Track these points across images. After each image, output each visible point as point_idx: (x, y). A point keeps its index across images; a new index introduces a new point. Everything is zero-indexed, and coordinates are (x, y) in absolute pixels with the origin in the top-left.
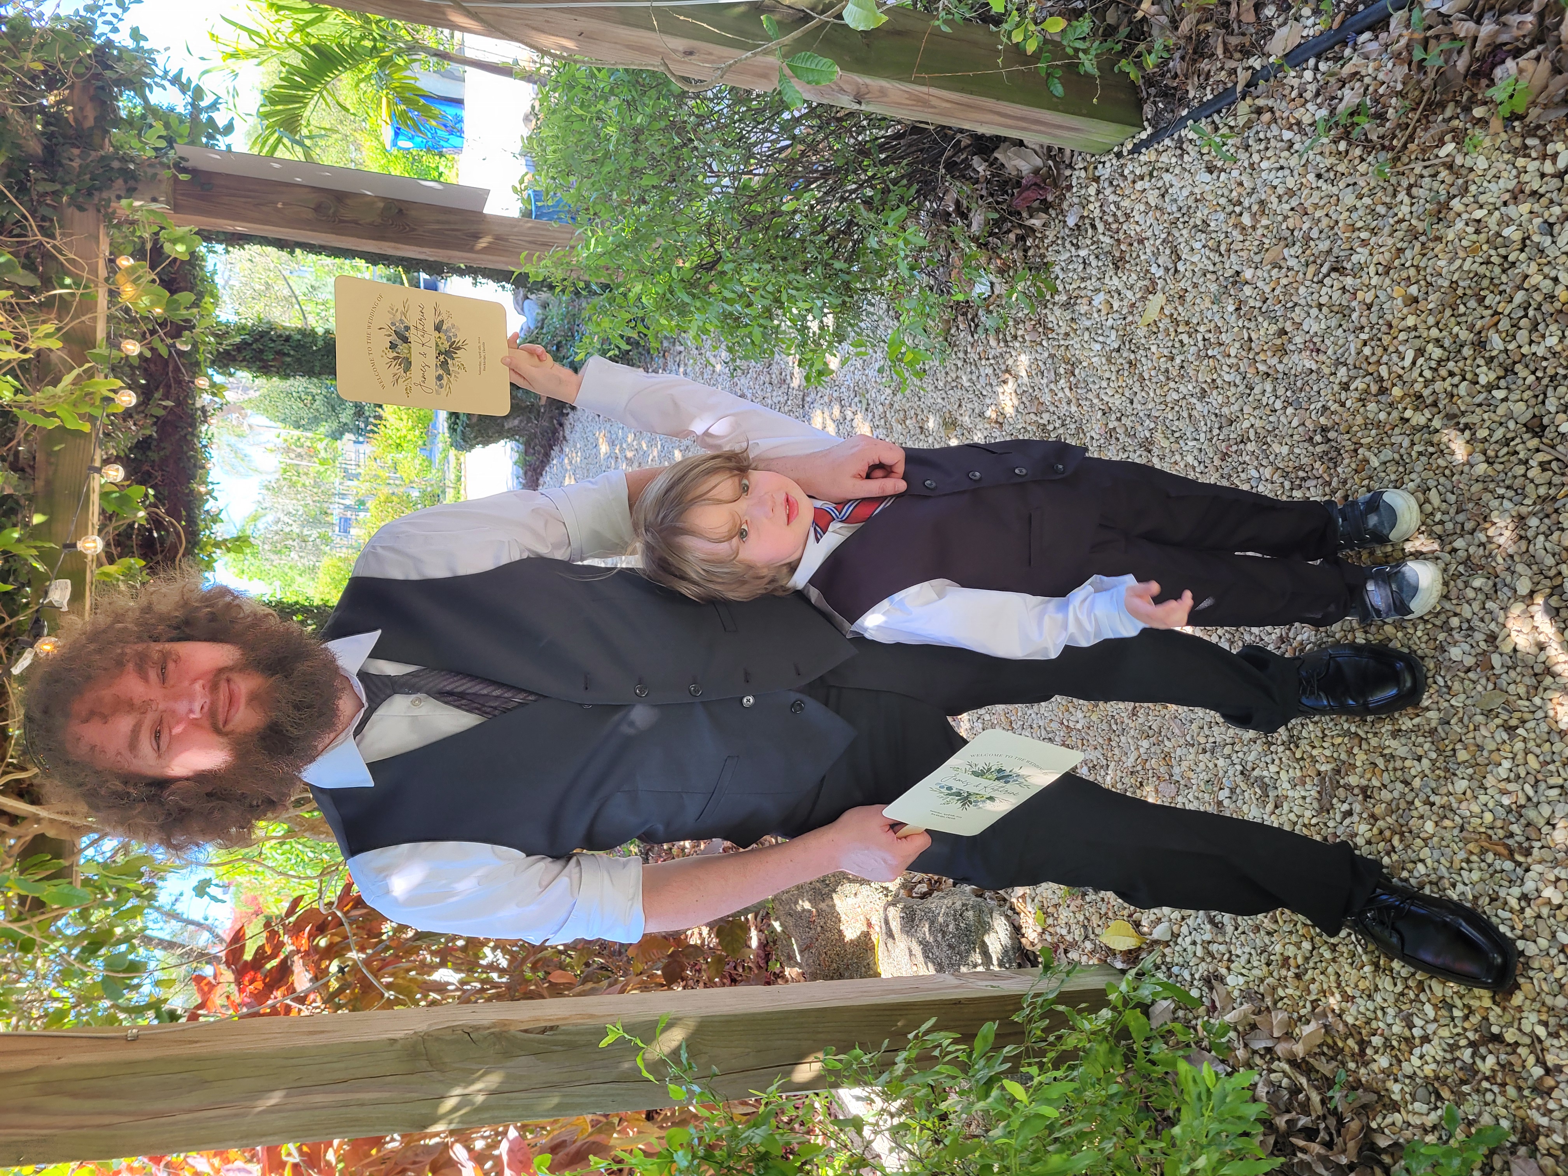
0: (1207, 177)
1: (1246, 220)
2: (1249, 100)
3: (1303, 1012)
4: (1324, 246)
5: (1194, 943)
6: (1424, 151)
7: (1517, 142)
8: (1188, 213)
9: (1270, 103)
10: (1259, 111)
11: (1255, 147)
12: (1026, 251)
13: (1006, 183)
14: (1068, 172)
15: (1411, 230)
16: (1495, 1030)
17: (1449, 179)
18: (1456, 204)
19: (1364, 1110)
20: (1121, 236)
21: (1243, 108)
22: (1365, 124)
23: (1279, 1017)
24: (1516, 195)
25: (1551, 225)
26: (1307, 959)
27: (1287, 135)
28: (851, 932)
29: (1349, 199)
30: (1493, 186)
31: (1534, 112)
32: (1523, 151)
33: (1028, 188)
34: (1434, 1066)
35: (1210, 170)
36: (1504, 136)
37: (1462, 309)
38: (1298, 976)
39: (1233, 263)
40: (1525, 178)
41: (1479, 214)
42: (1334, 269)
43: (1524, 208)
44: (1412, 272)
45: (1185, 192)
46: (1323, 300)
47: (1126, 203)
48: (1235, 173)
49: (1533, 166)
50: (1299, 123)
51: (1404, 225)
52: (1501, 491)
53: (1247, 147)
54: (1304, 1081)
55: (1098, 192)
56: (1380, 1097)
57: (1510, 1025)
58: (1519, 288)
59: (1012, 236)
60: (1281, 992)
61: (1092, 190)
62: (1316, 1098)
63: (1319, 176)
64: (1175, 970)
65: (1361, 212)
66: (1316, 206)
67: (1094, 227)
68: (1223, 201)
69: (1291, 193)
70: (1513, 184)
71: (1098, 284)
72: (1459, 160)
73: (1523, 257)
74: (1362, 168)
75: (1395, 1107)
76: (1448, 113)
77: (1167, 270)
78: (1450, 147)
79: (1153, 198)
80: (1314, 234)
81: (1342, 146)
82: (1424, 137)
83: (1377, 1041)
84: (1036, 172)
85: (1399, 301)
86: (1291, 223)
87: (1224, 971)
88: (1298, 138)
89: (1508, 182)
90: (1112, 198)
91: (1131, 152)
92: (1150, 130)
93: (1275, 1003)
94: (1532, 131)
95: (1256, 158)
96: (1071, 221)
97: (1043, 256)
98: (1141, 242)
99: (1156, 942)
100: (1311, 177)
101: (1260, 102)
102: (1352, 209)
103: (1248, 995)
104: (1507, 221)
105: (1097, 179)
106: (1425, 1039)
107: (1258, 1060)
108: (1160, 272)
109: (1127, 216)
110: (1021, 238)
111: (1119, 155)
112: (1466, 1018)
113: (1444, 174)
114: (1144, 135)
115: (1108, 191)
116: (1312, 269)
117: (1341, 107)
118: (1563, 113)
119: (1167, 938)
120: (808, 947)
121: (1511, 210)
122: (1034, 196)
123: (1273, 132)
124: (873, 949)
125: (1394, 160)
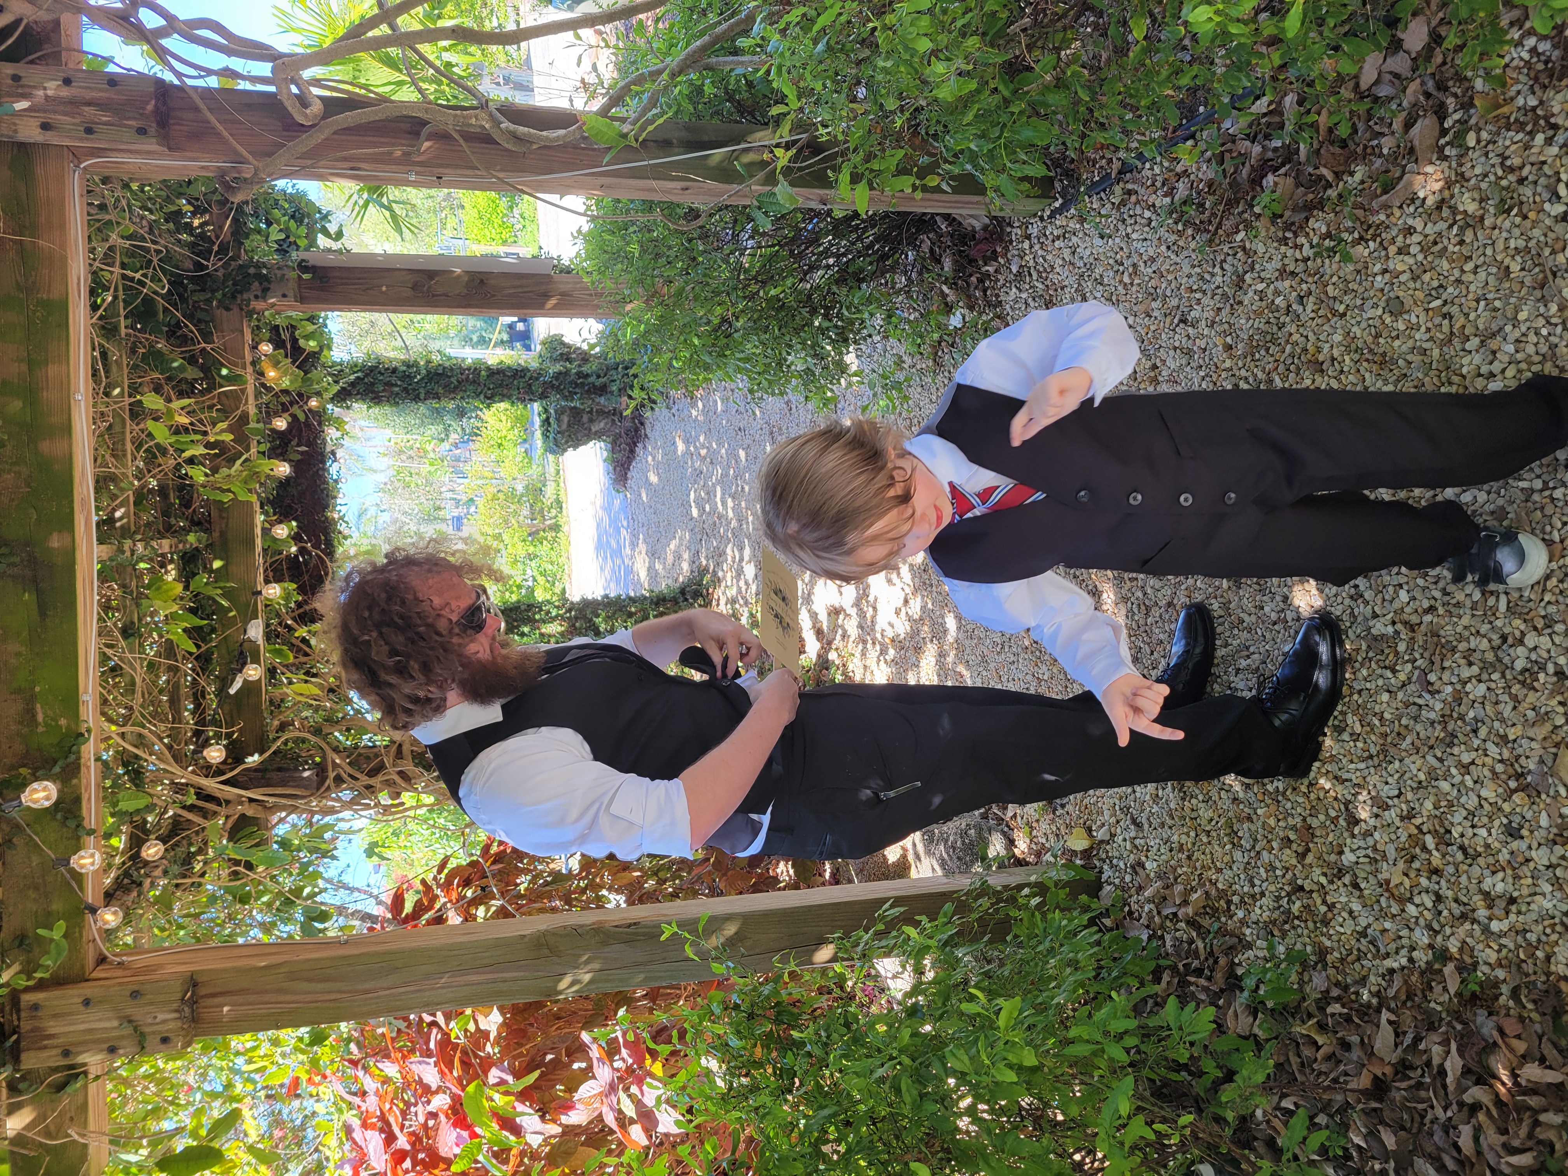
0: (1099, 242)
1: (1126, 280)
2: (1121, 184)
3: (1194, 884)
4: (1174, 302)
5: (1125, 840)
6: (1228, 235)
7: (1280, 234)
8: (1090, 268)
9: (1135, 187)
10: (1129, 193)
11: (1130, 221)
12: (985, 291)
13: (965, 236)
14: (1009, 229)
15: (1224, 295)
16: (1299, 882)
17: (1243, 259)
18: (1247, 277)
19: (1231, 950)
20: (1048, 283)
21: (1118, 189)
22: (1192, 211)
23: (1178, 889)
24: (1283, 273)
25: (1302, 298)
26: (1194, 844)
27: (1147, 214)
28: (892, 856)
29: (1187, 269)
30: (1268, 265)
31: (1287, 214)
32: (1284, 241)
33: (980, 242)
34: (1268, 913)
35: (1102, 237)
36: (1273, 229)
37: (1257, 356)
38: (1189, 857)
40: (1286, 261)
41: (1260, 287)
42: (1181, 321)
43: (1287, 283)
44: (1226, 326)
45: (1087, 252)
46: (1177, 344)
47: (1049, 257)
48: (1117, 240)
49: (1290, 253)
50: (1154, 205)
51: (1219, 291)
53: (1124, 221)
54: (1194, 934)
55: (1031, 247)
56: (1240, 940)
57: (1306, 877)
58: (1287, 342)
59: (973, 279)
60: (1179, 871)
61: (1026, 245)
62: (1200, 945)
63: (1168, 248)
64: (1115, 861)
65: (1194, 279)
66: (1168, 271)
67: (1030, 275)
68: (1111, 261)
69: (1153, 260)
70: (1279, 265)
72: (1248, 245)
73: (1288, 319)
74: (1193, 245)
75: (1249, 946)
76: (1240, 209)
78: (1242, 235)
79: (1066, 253)
80: (1168, 293)
81: (1180, 227)
82: (1227, 224)
83: (1236, 899)
84: (985, 228)
85: (1220, 348)
86: (1153, 283)
87: (1144, 859)
88: (1154, 217)
89: (1276, 264)
90: (1040, 252)
91: (1050, 217)
92: (1060, 201)
93: (1176, 879)
94: (1288, 227)
95: (1129, 230)
96: (1014, 269)
97: (997, 296)
98: (1062, 288)
99: (1102, 842)
100: (1163, 248)
101: (1130, 186)
102: (1189, 276)
103: (1161, 875)
104: (1277, 293)
105: (1028, 237)
106: (1263, 894)
107: (1168, 923)
109: (1052, 267)
110: (981, 281)
111: (1042, 219)
113: (1240, 255)
114: (1057, 204)
115: (1037, 247)
116: (1168, 320)
117: (1177, 198)
118: (1303, 215)
119: (1107, 838)
120: (862, 871)
121: (1279, 285)
122: (986, 248)
123: (1138, 211)
124: (909, 867)
125: (1211, 241)
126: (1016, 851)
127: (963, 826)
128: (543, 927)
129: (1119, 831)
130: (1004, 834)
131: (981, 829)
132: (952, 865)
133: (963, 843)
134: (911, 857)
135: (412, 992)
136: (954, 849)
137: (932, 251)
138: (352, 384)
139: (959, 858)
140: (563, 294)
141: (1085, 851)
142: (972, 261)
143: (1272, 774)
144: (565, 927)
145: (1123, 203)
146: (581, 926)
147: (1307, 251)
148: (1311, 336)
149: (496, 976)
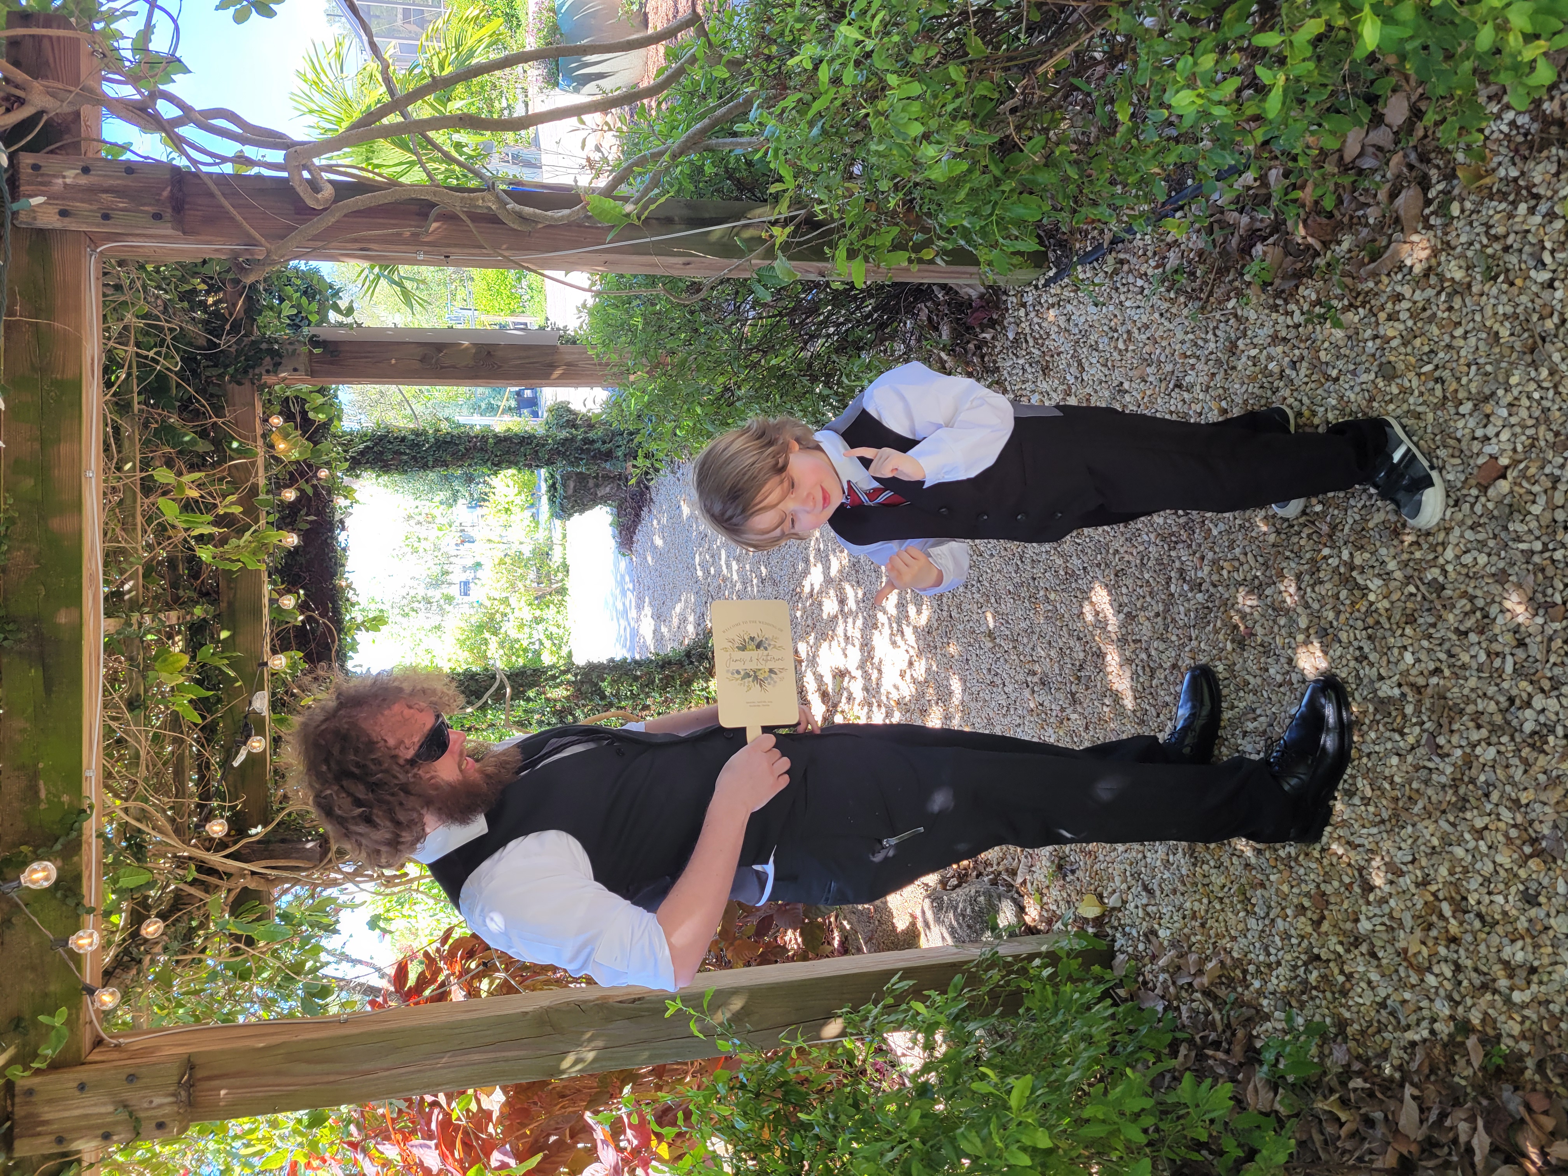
0: (1093, 309)
1: (1121, 346)
2: (1114, 254)
3: (1208, 952)
4: (1169, 368)
5: (1137, 907)
6: (1220, 303)
7: (1271, 301)
8: (1085, 335)
9: (1127, 256)
10: (1122, 262)
11: (1123, 289)
12: (982, 357)
13: (962, 304)
14: (1004, 298)
15: (1218, 361)
16: (1316, 951)
17: (1235, 325)
18: (1240, 343)
19: (1248, 1022)
20: (1044, 349)
21: (1110, 259)
22: (1183, 280)
23: (1193, 958)
24: (1275, 339)
25: (1294, 363)
26: (1207, 911)
27: (1140, 283)
28: (901, 924)
29: (1180, 336)
30: (1260, 332)
31: (1277, 281)
32: (1275, 308)
33: (977, 310)
34: (1285, 983)
35: (1096, 305)
36: (1263, 297)
38: (1203, 925)
39: (1117, 376)
40: (1278, 327)
41: (1253, 352)
42: (1176, 386)
43: (1280, 349)
44: (1221, 391)
45: (1083, 319)
46: (1173, 408)
47: (1044, 325)
48: (1111, 308)
49: (1281, 319)
50: (1146, 274)
51: (1213, 357)
52: (1288, 553)
53: (1117, 289)
54: (1211, 1005)
55: (1027, 314)
56: (1258, 1012)
57: (1323, 946)
59: (971, 346)
60: (1193, 939)
61: (1022, 312)
62: (1217, 1016)
63: (1161, 315)
64: (1127, 929)
65: (1188, 345)
66: (1162, 337)
67: (1027, 342)
68: (1106, 328)
69: (1146, 327)
70: (1272, 331)
71: (1033, 387)
72: (1239, 313)
73: (1282, 384)
74: (1185, 312)
75: (1267, 1017)
76: (1231, 277)
77: (1076, 378)
78: (1233, 302)
79: (1061, 321)
80: (1163, 359)
81: (1172, 295)
82: (1219, 292)
83: (1251, 968)
84: (981, 297)
85: (1215, 413)
86: (1147, 349)
87: (1156, 926)
88: (1146, 285)
89: (1268, 330)
90: (1036, 320)
91: (1044, 286)
92: (1054, 270)
93: (1190, 948)
94: (1278, 294)
95: (1123, 298)
96: (1011, 336)
97: (995, 362)
98: (1059, 354)
99: (1113, 909)
100: (1157, 315)
101: (1122, 256)
102: (1183, 342)
103: (1174, 944)
104: (1270, 358)
105: (1024, 305)
106: (1279, 964)
107: (1184, 994)
108: (1072, 381)
109: (1048, 334)
110: (978, 347)
111: (1036, 287)
112: (1299, 945)
113: (1232, 321)
114: (1051, 273)
115: (1032, 315)
116: (1163, 385)
117: (1168, 267)
118: (1293, 283)
119: (1119, 905)
120: (871, 939)
121: (1272, 350)
122: (983, 315)
123: (1131, 279)
124: (919, 936)
125: (1203, 308)
126: (1027, 918)
127: (973, 893)
128: (546, 1003)
129: (1130, 897)
130: (1014, 900)
131: (991, 896)
132: (962, 933)
133: (973, 910)
134: (920, 925)
135: (413, 1072)
136: (964, 916)
137: (930, 319)
138: (362, 453)
139: (969, 927)
140: (569, 364)
141: (1097, 918)
142: (969, 329)
143: (1283, 838)
144: (568, 1003)
145: (1116, 272)
146: (585, 1002)
147: (1298, 318)
148: (1305, 400)
149: (498, 1055)
